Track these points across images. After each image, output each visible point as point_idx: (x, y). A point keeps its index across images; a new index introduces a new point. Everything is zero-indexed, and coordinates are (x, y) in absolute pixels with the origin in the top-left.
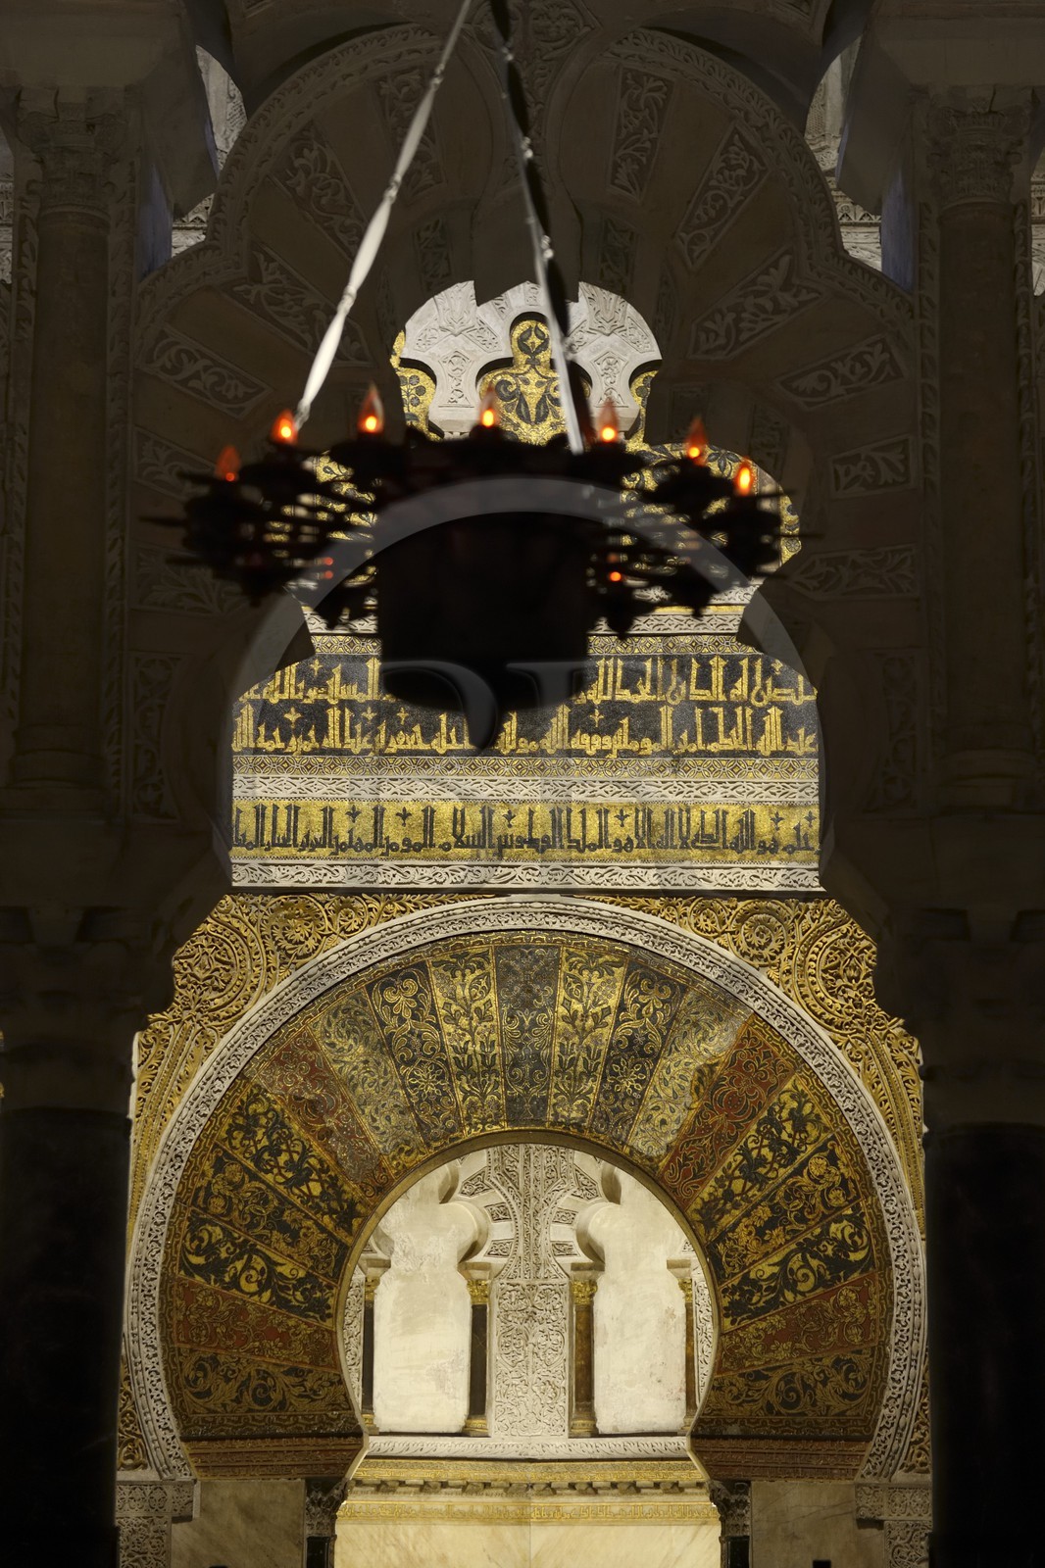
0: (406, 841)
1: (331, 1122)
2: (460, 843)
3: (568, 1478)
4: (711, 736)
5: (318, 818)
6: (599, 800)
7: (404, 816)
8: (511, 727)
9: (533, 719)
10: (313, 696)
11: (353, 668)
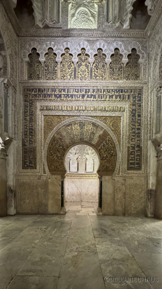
0: (70, 110)
2: (75, 110)
4: (101, 98)
5: (61, 107)
6: (90, 105)
7: (70, 107)
8: (81, 97)
9: (83, 96)
10: (60, 93)
11: (64, 90)
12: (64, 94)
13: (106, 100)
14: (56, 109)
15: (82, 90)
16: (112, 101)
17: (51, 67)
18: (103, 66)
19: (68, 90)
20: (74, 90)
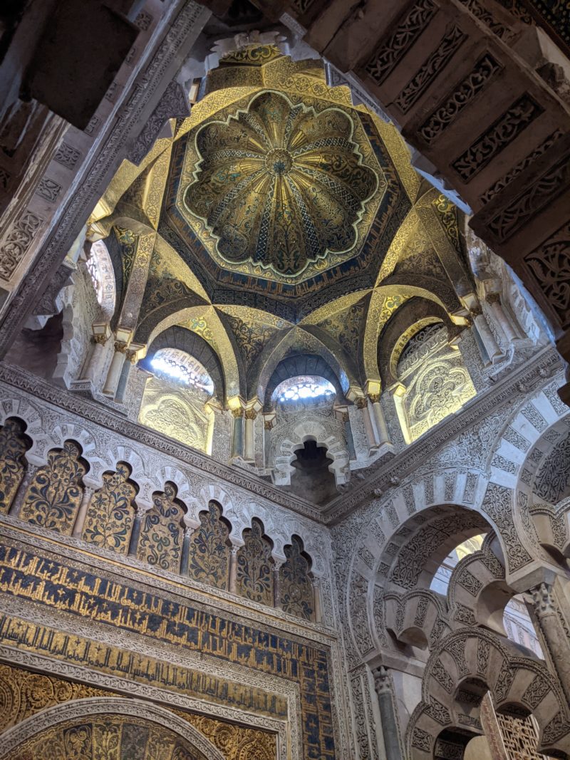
0: (97, 661)
2: (119, 669)
4: (214, 649)
5: (62, 641)
6: (174, 664)
7: (99, 649)
8: (145, 623)
9: (154, 622)
10: (71, 586)
11: (90, 580)
12: (86, 594)
13: (228, 660)
14: (37, 643)
15: (153, 599)
16: (247, 666)
17: (57, 489)
18: (220, 548)
19: (104, 583)
20: (127, 589)
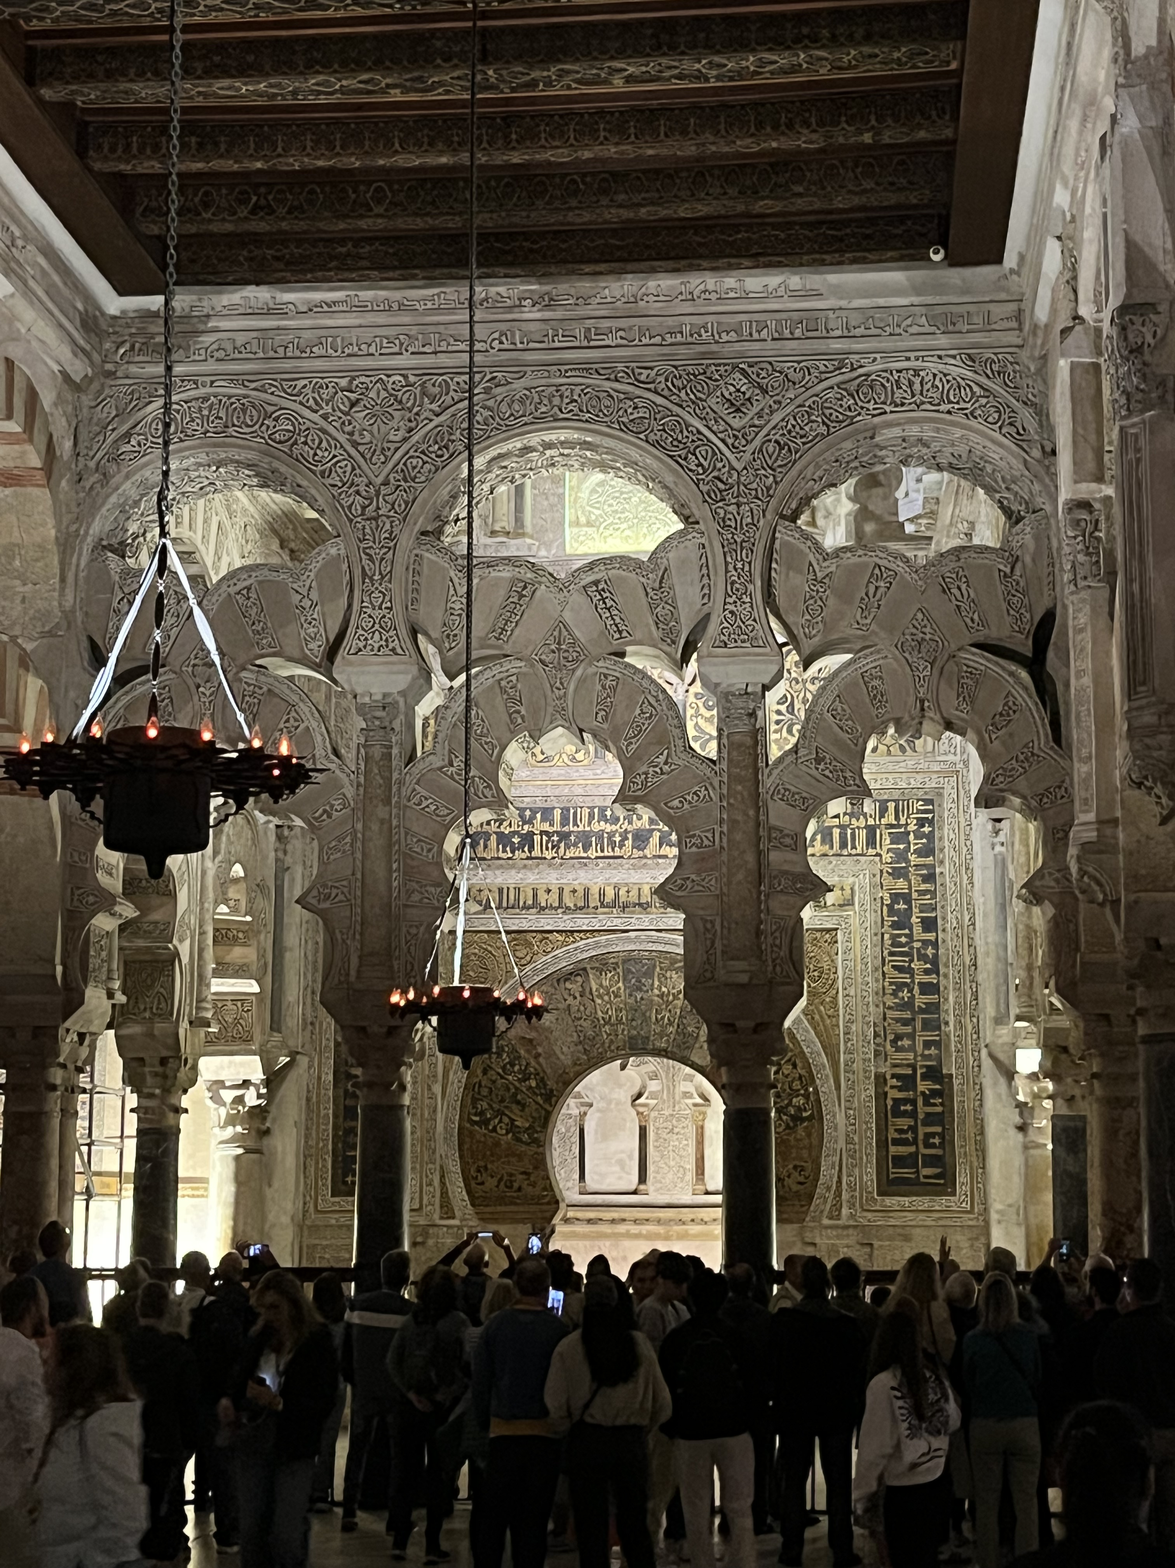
0: (575, 905)
1: (540, 1050)
2: (603, 905)
3: (692, 1216)
5: (530, 893)
7: (574, 891)
8: (629, 843)
9: (641, 838)
10: (526, 828)
11: (547, 813)
12: (546, 833)
14: (505, 904)
19: (565, 811)
20: (595, 810)
